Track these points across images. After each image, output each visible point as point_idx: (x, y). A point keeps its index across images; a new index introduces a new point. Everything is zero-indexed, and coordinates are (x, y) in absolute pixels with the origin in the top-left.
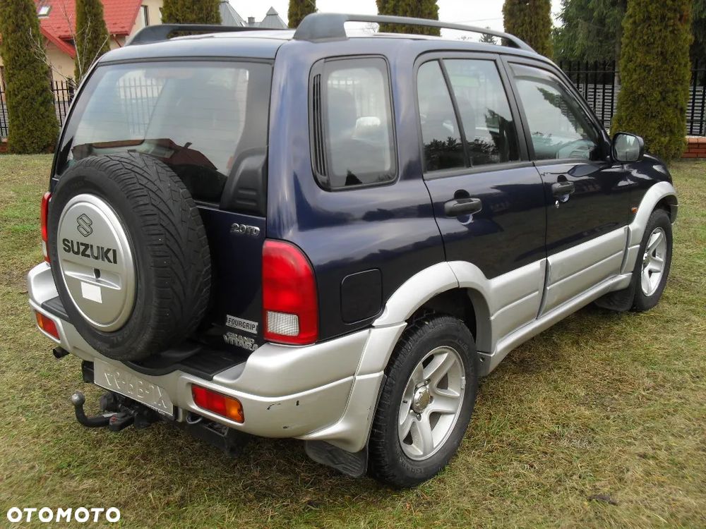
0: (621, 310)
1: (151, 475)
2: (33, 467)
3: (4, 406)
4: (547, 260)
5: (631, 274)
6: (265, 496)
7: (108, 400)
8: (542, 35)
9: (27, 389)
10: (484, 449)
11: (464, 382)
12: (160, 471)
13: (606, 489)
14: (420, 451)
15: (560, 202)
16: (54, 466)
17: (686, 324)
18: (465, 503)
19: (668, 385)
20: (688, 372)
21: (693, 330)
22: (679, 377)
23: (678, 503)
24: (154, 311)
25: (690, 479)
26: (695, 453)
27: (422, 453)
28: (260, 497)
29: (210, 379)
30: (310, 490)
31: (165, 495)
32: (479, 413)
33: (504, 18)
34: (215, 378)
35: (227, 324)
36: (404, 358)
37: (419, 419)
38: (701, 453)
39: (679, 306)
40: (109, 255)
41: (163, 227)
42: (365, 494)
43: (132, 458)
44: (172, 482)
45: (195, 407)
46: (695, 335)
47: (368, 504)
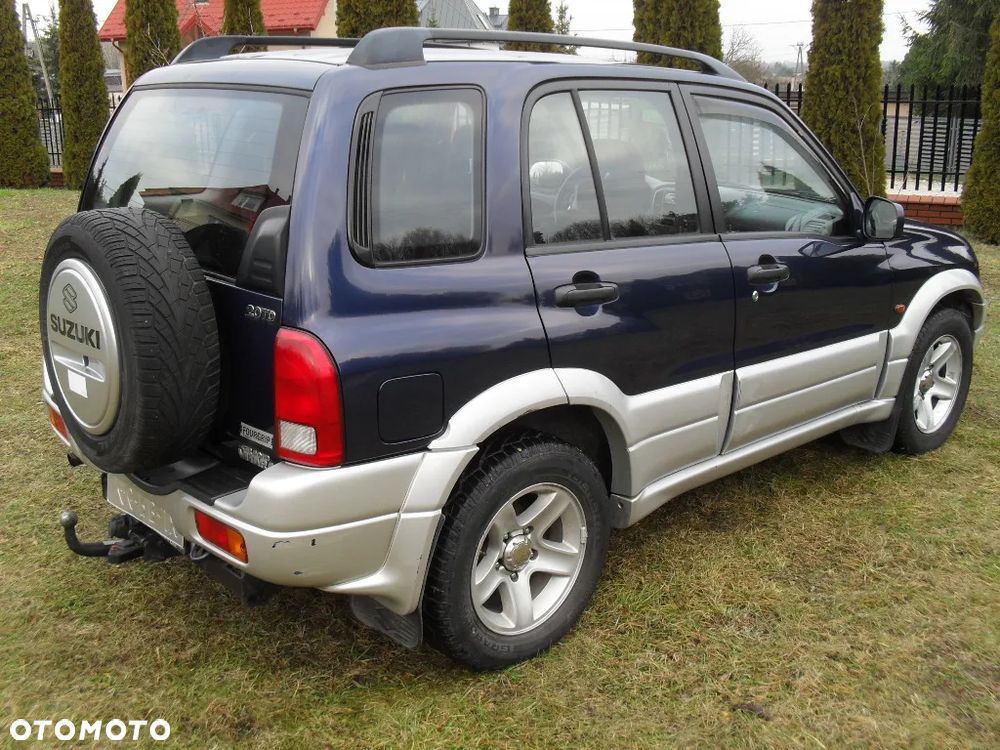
0: (878, 450)
1: (168, 625)
2: (29, 603)
3: (17, 524)
4: (735, 373)
5: (894, 399)
6: (303, 663)
7: (118, 523)
8: (867, 46)
9: (52, 505)
10: (613, 628)
11: (585, 534)
12: (180, 621)
13: (761, 697)
14: (510, 621)
15: (761, 294)
16: (52, 604)
17: (976, 477)
18: (560, 699)
19: (912, 561)
20: (949, 544)
21: (983, 486)
22: (932, 551)
23: (854, 725)
24: (138, 411)
25: (887, 693)
26: (911, 658)
27: (513, 626)
28: (295, 664)
29: (211, 504)
30: (363, 661)
31: (176, 651)
32: (626, 579)
33: (814, 21)
34: (217, 502)
35: (242, 434)
36: (479, 496)
37: (515, 579)
38: (919, 658)
39: (974, 451)
40: (91, 337)
41: (152, 305)
42: (433, 674)
43: (152, 600)
44: (190, 635)
45: (199, 539)
46: (983, 493)
47: (431, 686)
